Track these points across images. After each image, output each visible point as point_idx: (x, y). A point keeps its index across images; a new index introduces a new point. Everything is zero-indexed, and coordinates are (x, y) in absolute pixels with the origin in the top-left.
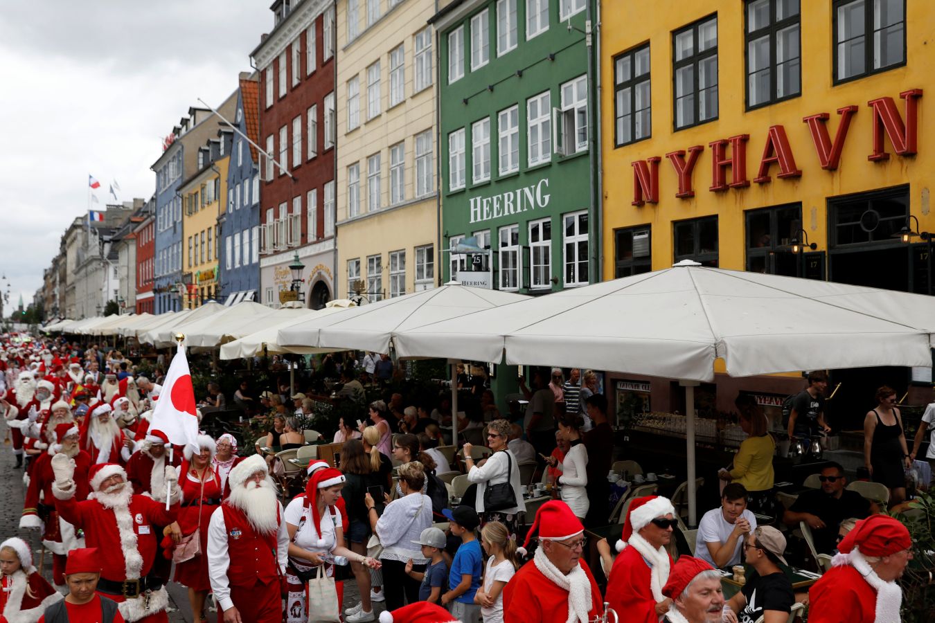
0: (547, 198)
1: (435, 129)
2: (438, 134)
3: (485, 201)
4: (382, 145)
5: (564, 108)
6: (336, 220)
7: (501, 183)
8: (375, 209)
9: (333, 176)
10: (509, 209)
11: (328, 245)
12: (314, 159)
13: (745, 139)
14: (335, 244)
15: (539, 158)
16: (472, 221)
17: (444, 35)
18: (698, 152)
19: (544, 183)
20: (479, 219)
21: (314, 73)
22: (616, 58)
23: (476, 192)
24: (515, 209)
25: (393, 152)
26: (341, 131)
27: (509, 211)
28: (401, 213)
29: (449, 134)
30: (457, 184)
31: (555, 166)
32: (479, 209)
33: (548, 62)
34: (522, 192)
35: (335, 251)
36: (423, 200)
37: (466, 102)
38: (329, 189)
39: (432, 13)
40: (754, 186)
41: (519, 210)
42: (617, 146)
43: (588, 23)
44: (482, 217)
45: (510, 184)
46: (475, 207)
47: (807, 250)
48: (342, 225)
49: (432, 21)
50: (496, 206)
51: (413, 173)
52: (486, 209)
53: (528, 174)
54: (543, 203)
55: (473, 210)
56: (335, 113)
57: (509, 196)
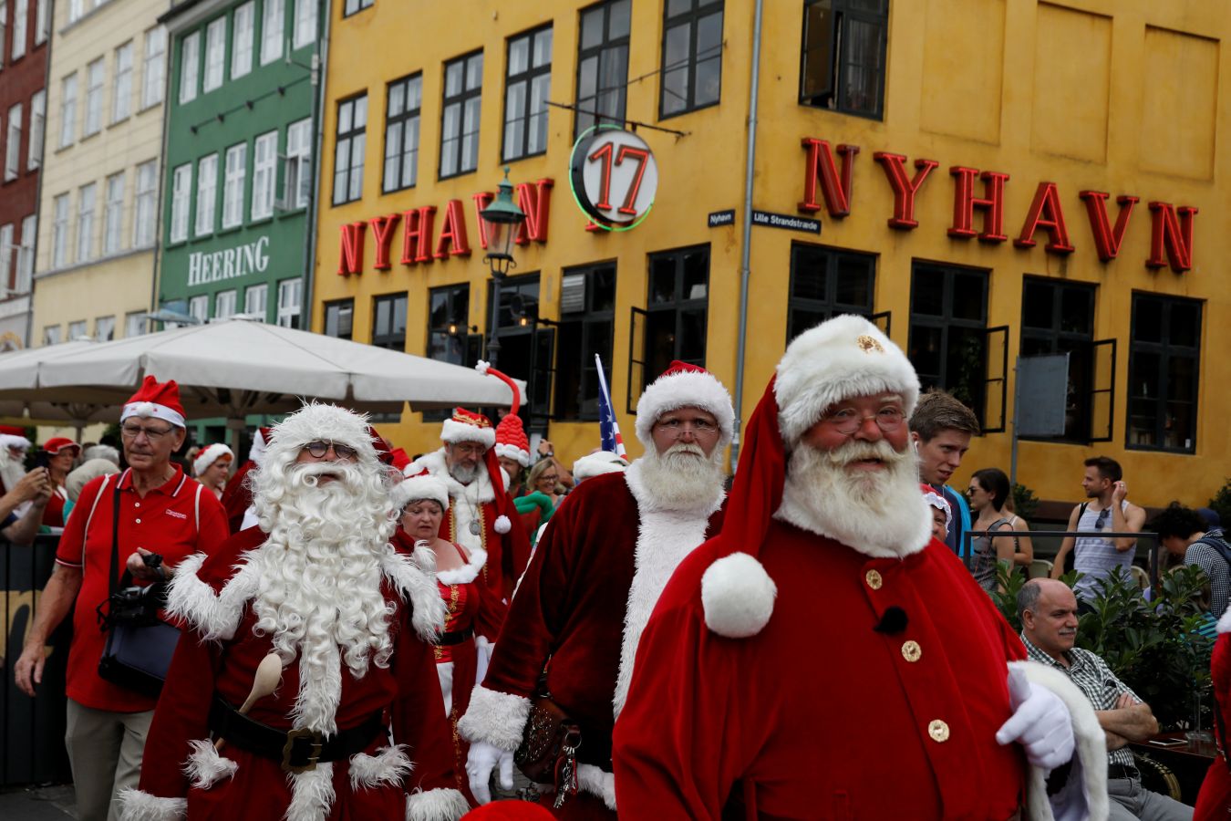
0: (266, 259)
1: (159, 162)
2: (162, 167)
3: (205, 258)
4: (98, 173)
5: (291, 154)
6: (34, 270)
7: (224, 237)
8: (85, 259)
9: (34, 209)
10: (229, 272)
11: (21, 306)
12: (13, 181)
13: (432, 212)
14: (31, 304)
15: (262, 211)
16: (191, 283)
17: (178, 40)
18: (397, 220)
19: (264, 243)
20: (198, 282)
21: (22, 59)
22: (341, 102)
23: (198, 246)
24: (234, 271)
25: (112, 184)
26: (51, 146)
27: (228, 274)
28: (115, 266)
29: (175, 168)
30: (179, 235)
31: (276, 222)
32: (198, 269)
33: (278, 95)
34: (243, 251)
35: (30, 314)
36: (140, 252)
37: (194, 130)
38: (29, 225)
39: (164, 8)
40: (437, 262)
41: (238, 273)
42: (334, 205)
43: (315, 57)
44: (201, 279)
45: (231, 239)
46: (195, 265)
47: (470, 332)
48: (42, 278)
49: (163, 20)
50: (216, 266)
51: (132, 215)
52: (206, 268)
53: (252, 228)
54: (261, 266)
55: (192, 269)
56: (44, 119)
57: (230, 255)
